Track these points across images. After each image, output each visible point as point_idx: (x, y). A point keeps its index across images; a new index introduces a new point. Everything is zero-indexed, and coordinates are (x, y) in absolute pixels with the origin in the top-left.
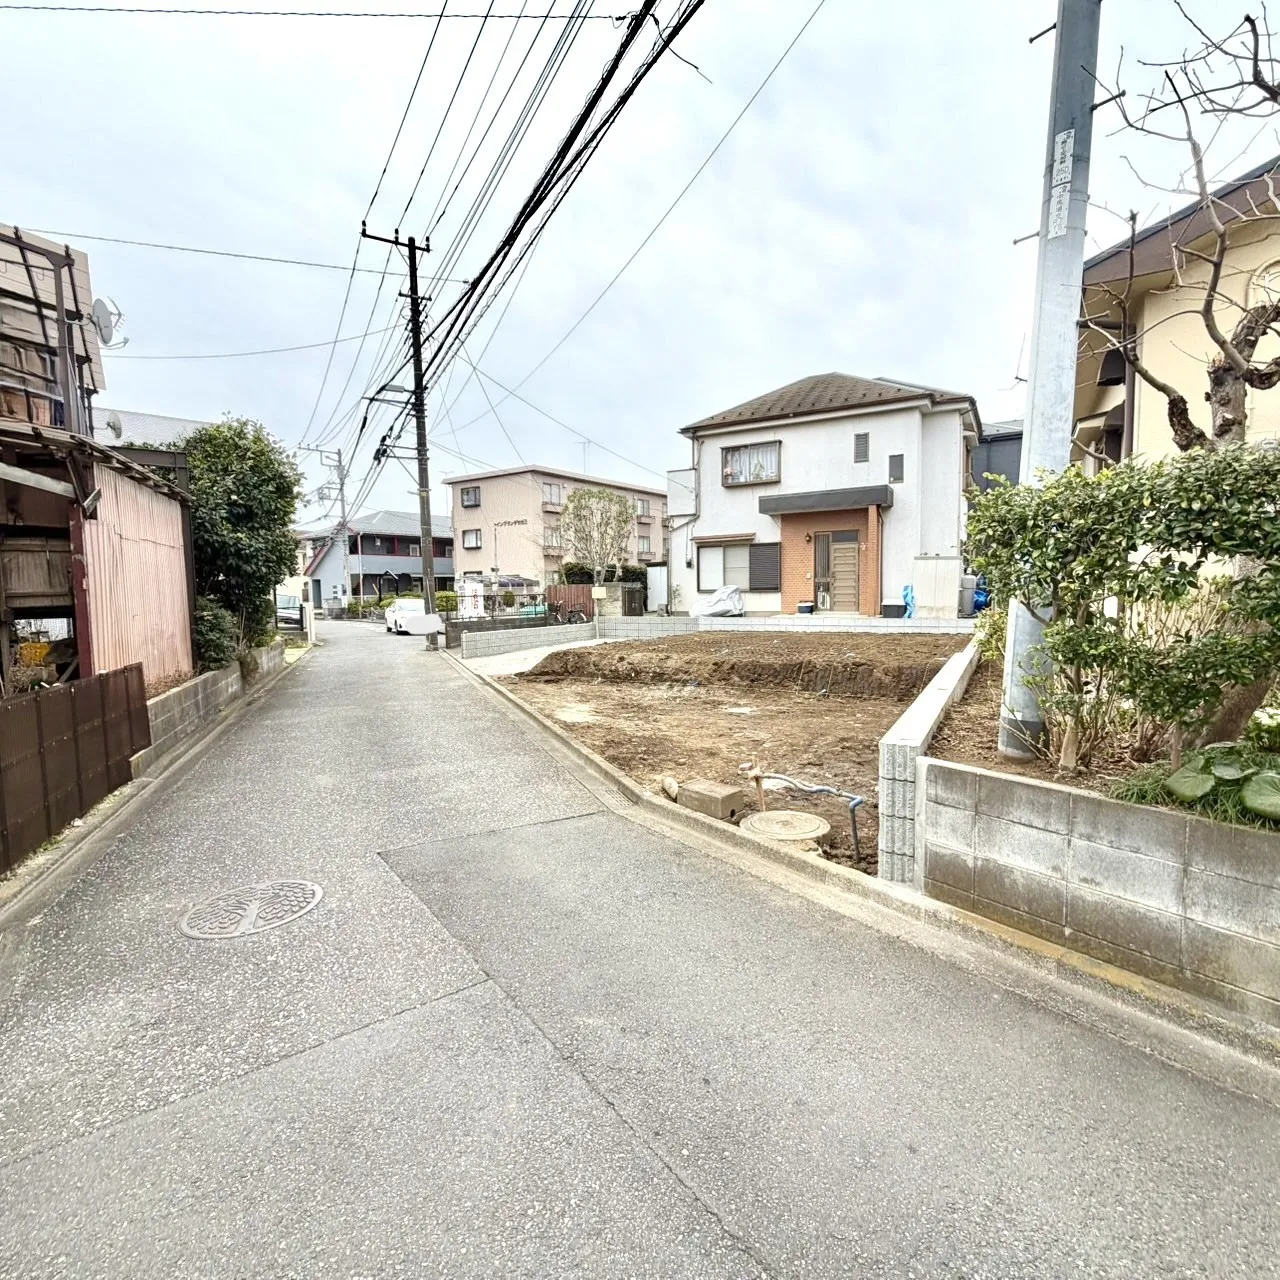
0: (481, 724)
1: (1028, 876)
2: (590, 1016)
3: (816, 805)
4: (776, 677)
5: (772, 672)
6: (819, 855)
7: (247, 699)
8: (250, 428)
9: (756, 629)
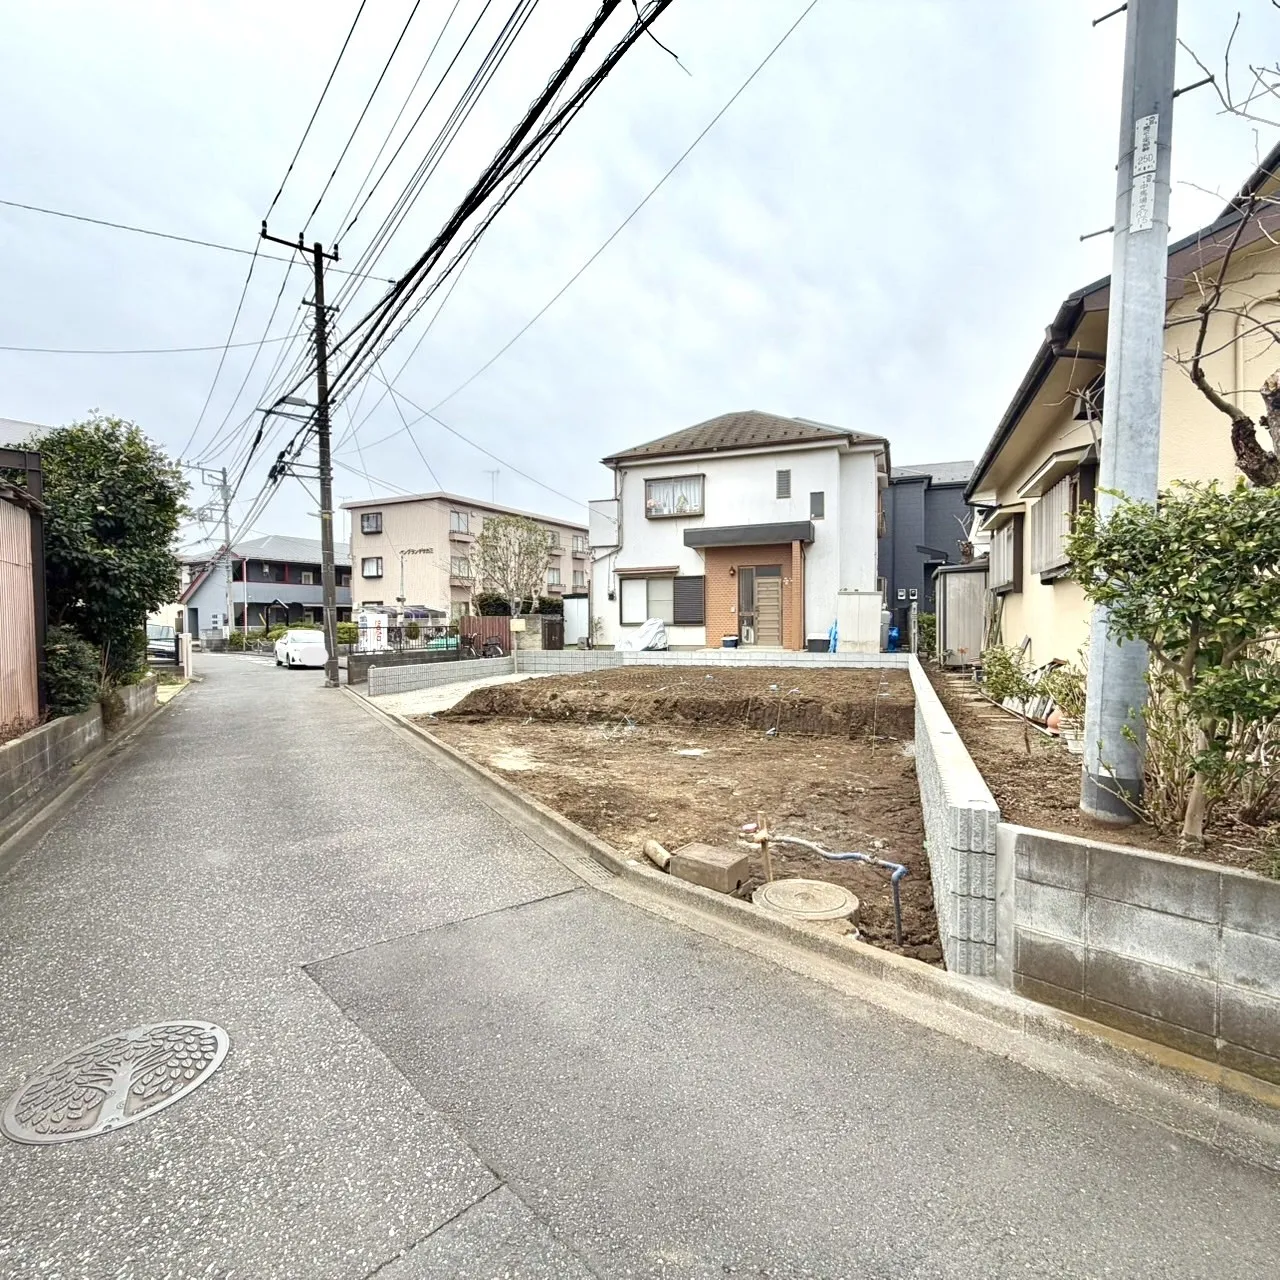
0: (405, 775)
1: (1161, 974)
3: (817, 866)
4: (722, 715)
5: (717, 709)
6: (858, 939)
7: (109, 748)
8: (123, 429)
9: (682, 663)
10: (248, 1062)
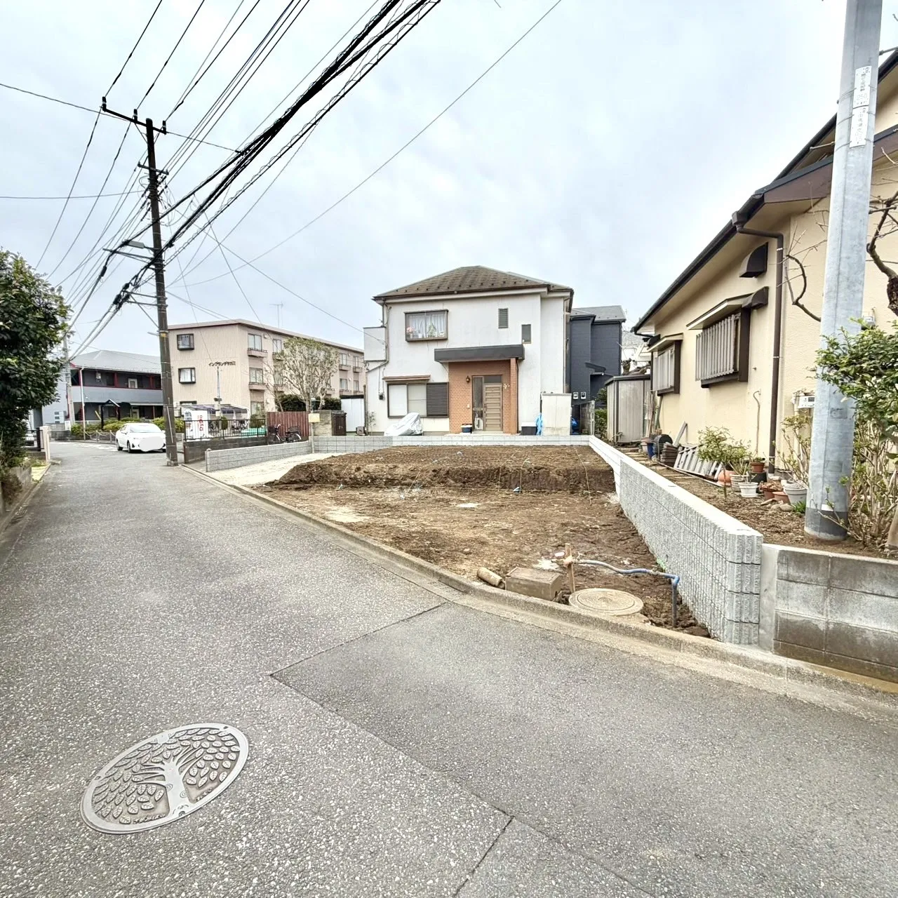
1: (881, 636)
2: (652, 846)
3: (592, 579)
4: (482, 479)
5: (478, 475)
6: (652, 624)
8: (10, 260)
9: (435, 444)
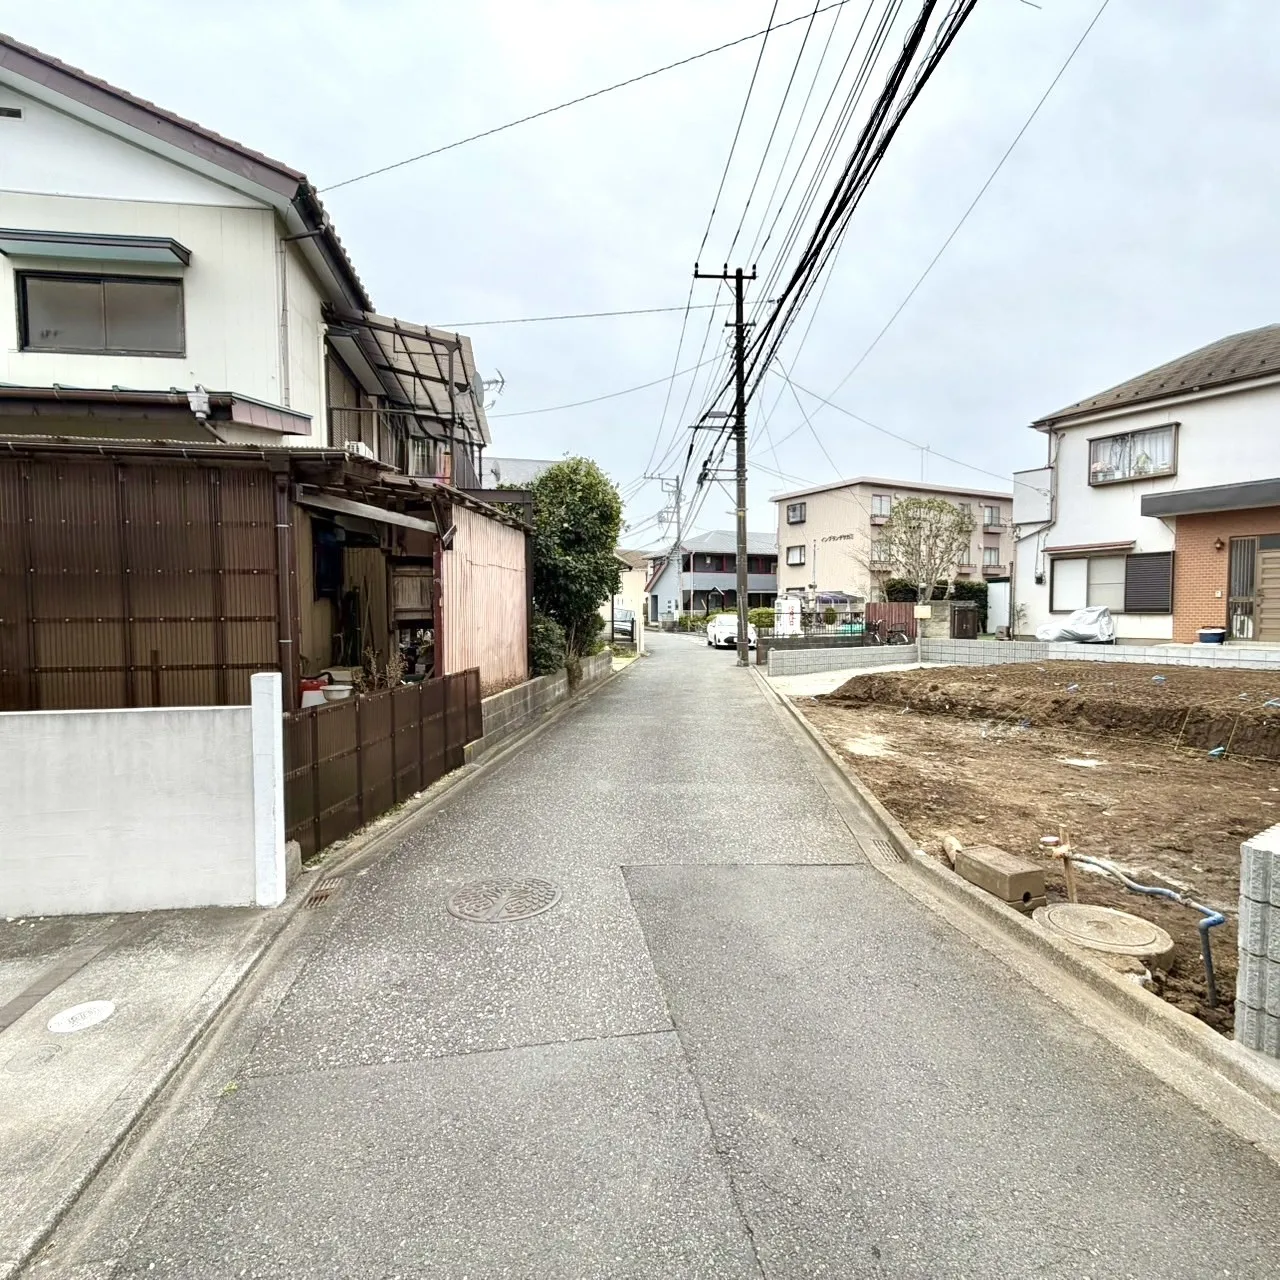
0: (762, 746)
2: (762, 1110)
5: (1138, 717)
6: (1145, 985)
7: (572, 702)
8: (583, 464)
10: (566, 911)
